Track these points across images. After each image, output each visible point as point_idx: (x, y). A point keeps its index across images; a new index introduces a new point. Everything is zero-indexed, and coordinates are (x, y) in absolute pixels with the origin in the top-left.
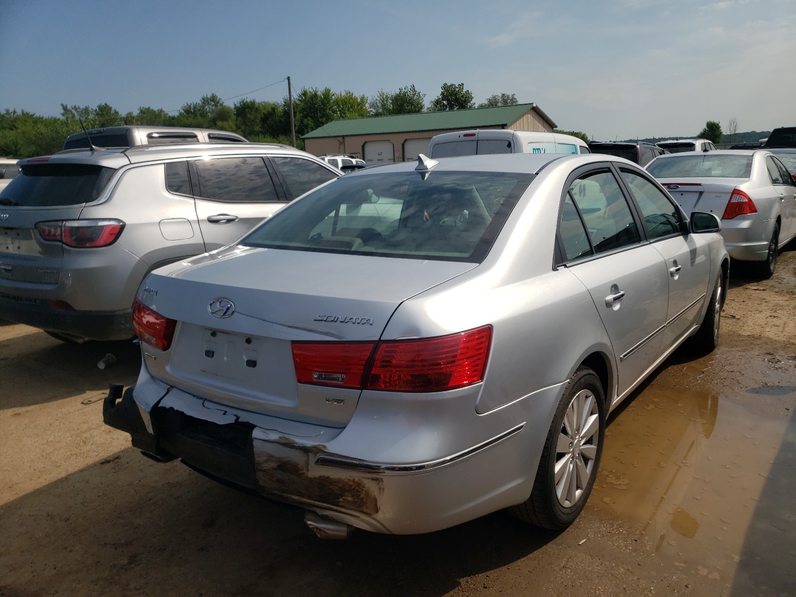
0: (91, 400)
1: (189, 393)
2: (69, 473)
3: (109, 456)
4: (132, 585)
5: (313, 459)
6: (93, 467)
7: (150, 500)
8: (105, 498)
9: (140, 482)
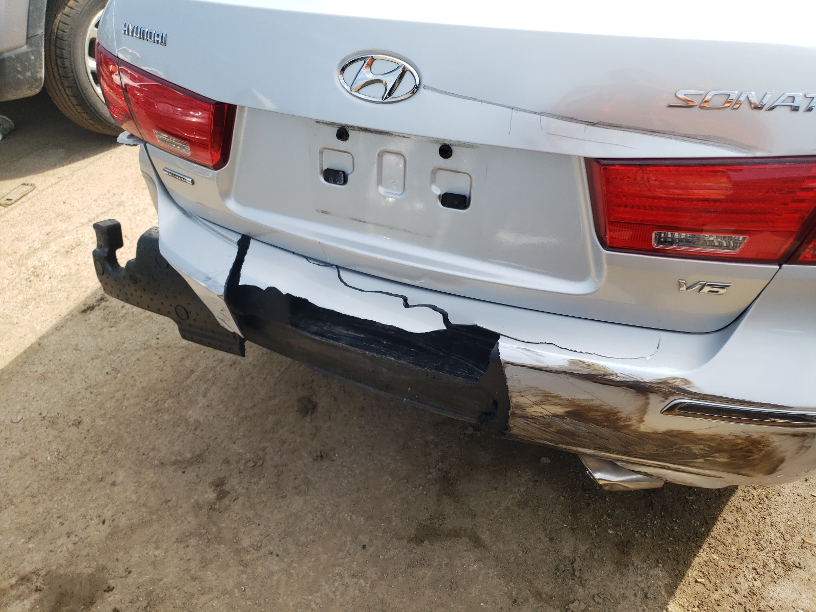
0: (9, 197)
1: (293, 253)
2: (40, 335)
3: (88, 298)
4: (246, 543)
5: (656, 403)
6: (71, 320)
7: (192, 372)
8: (119, 375)
9: (159, 341)
